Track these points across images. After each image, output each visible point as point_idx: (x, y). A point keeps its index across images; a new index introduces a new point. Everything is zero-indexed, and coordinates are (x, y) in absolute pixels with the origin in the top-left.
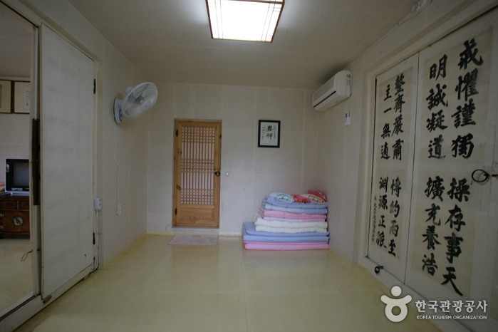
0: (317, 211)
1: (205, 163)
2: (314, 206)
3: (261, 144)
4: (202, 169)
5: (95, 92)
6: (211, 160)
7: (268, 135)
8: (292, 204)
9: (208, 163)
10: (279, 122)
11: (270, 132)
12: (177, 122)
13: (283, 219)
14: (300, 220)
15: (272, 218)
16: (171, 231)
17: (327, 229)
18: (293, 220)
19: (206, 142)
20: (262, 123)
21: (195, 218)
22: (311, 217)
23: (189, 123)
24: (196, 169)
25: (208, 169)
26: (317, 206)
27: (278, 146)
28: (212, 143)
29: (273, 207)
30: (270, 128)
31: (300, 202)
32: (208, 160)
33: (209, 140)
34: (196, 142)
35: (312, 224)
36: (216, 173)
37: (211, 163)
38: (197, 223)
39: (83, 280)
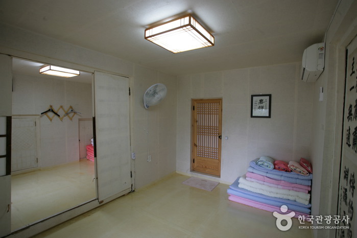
0: (298, 181)
1: (213, 129)
2: (296, 176)
3: (253, 115)
4: (210, 133)
5: (130, 94)
6: (217, 127)
7: (260, 107)
8: (271, 170)
9: (215, 129)
10: (270, 96)
11: (261, 105)
12: (193, 101)
13: (262, 182)
14: (279, 187)
15: (252, 180)
16: (189, 174)
17: (310, 202)
18: (272, 185)
19: (213, 114)
20: (254, 97)
21: (206, 167)
22: (292, 186)
23: (201, 101)
24: (207, 133)
25: (214, 133)
26: (300, 177)
27: (269, 117)
28: (217, 114)
29: (254, 171)
30: (261, 101)
31: (282, 170)
32: (215, 127)
33: (215, 112)
34: (207, 114)
35: (292, 193)
36: (219, 137)
37: (217, 129)
38: (207, 171)
39: (124, 195)
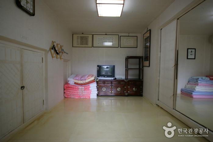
3: (188, 58)
7: (191, 54)
8: (208, 80)
10: (195, 49)
11: (192, 53)
13: (205, 87)
14: (212, 87)
15: (201, 86)
18: (209, 87)
20: (189, 50)
27: (195, 59)
29: (202, 82)
30: (192, 51)
